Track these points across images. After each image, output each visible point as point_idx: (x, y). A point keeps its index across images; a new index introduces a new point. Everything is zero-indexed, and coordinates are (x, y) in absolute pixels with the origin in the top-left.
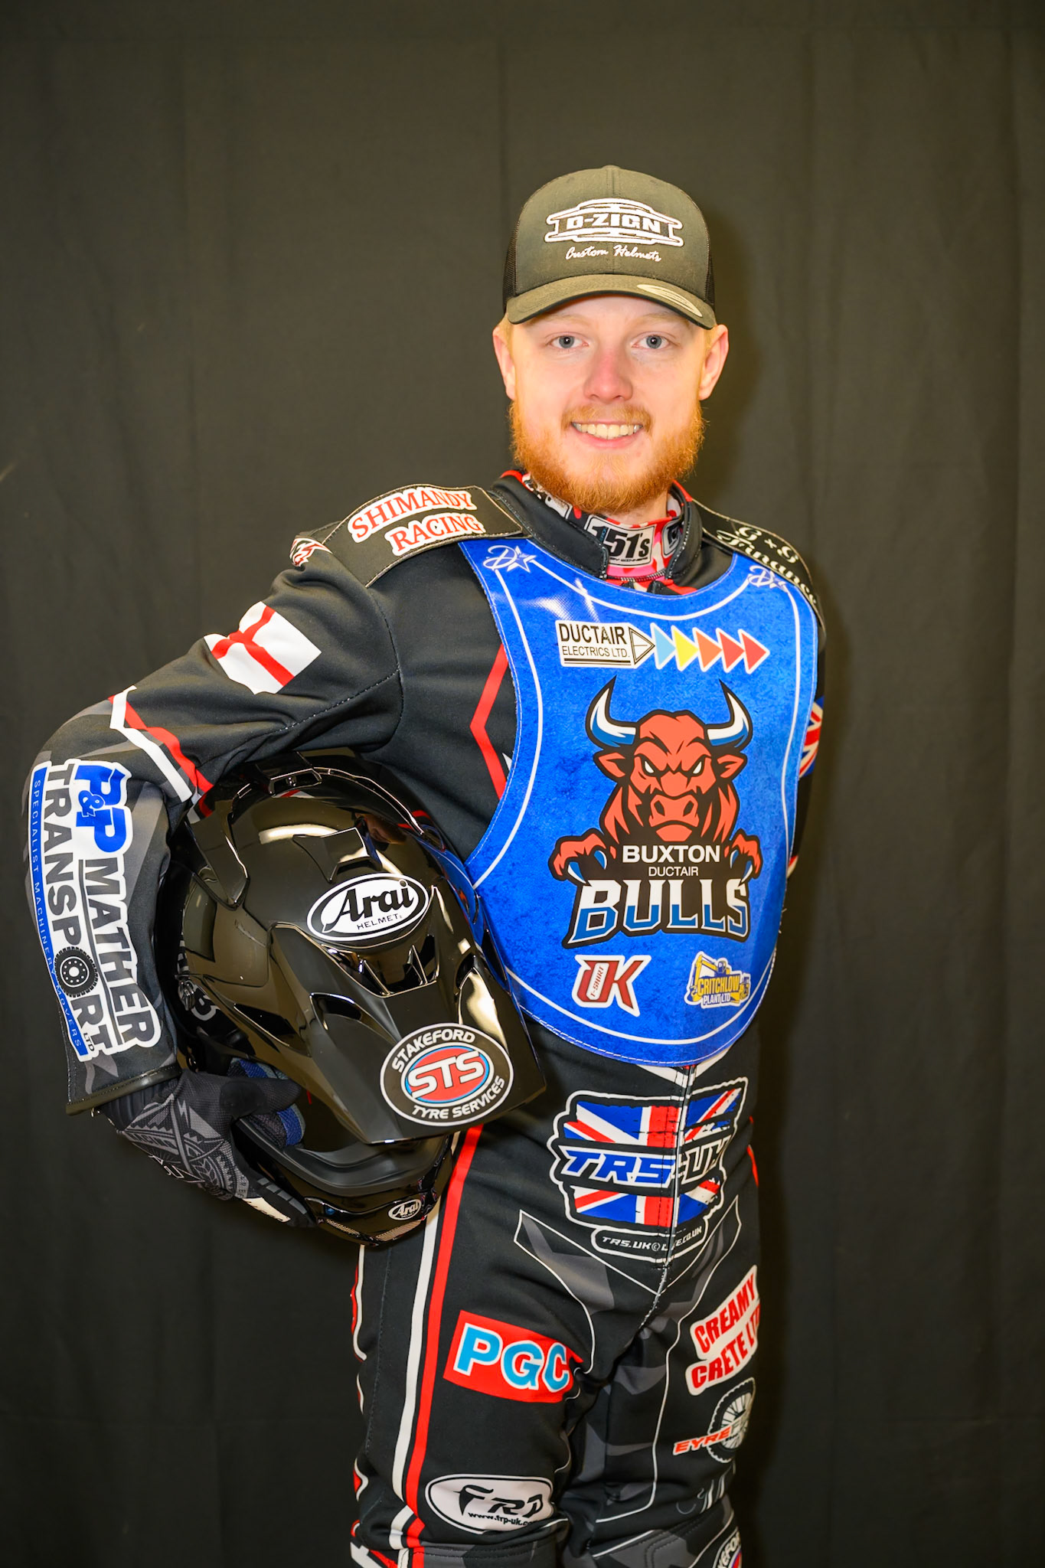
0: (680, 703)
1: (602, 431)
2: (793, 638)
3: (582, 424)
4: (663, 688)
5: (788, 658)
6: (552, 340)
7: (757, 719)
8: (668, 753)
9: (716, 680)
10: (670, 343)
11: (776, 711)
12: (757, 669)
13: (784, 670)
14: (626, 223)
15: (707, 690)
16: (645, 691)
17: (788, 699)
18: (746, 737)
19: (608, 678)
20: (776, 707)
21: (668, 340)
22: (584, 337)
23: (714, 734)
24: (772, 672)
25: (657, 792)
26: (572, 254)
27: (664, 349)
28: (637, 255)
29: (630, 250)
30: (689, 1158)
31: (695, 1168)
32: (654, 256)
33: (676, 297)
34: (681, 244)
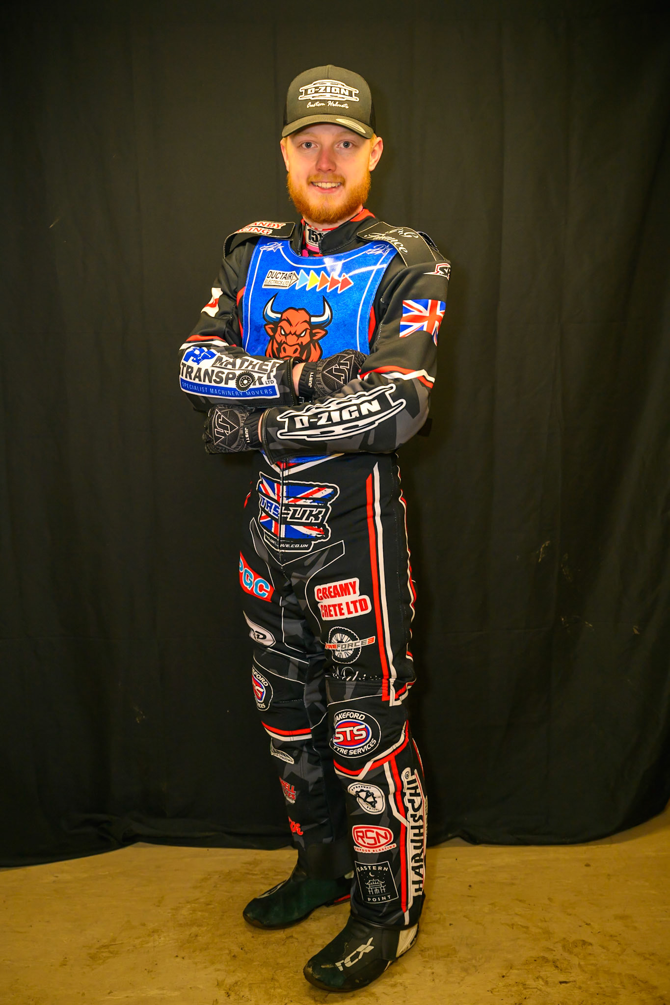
0: (301, 305)
2: (369, 278)
3: (316, 182)
4: (295, 298)
5: (362, 287)
6: (301, 145)
7: (336, 315)
8: (292, 326)
9: (321, 296)
10: (353, 145)
11: (347, 312)
12: (343, 291)
13: (357, 293)
14: (333, 91)
15: (316, 300)
16: (288, 298)
17: (355, 307)
18: (328, 322)
19: (276, 293)
20: (347, 309)
21: (352, 143)
22: (315, 143)
23: (314, 320)
24: (351, 293)
25: (285, 343)
26: (310, 105)
27: (350, 148)
28: (338, 105)
29: (335, 103)
30: (292, 511)
31: (296, 516)
32: (346, 106)
33: (354, 125)
34: (358, 100)
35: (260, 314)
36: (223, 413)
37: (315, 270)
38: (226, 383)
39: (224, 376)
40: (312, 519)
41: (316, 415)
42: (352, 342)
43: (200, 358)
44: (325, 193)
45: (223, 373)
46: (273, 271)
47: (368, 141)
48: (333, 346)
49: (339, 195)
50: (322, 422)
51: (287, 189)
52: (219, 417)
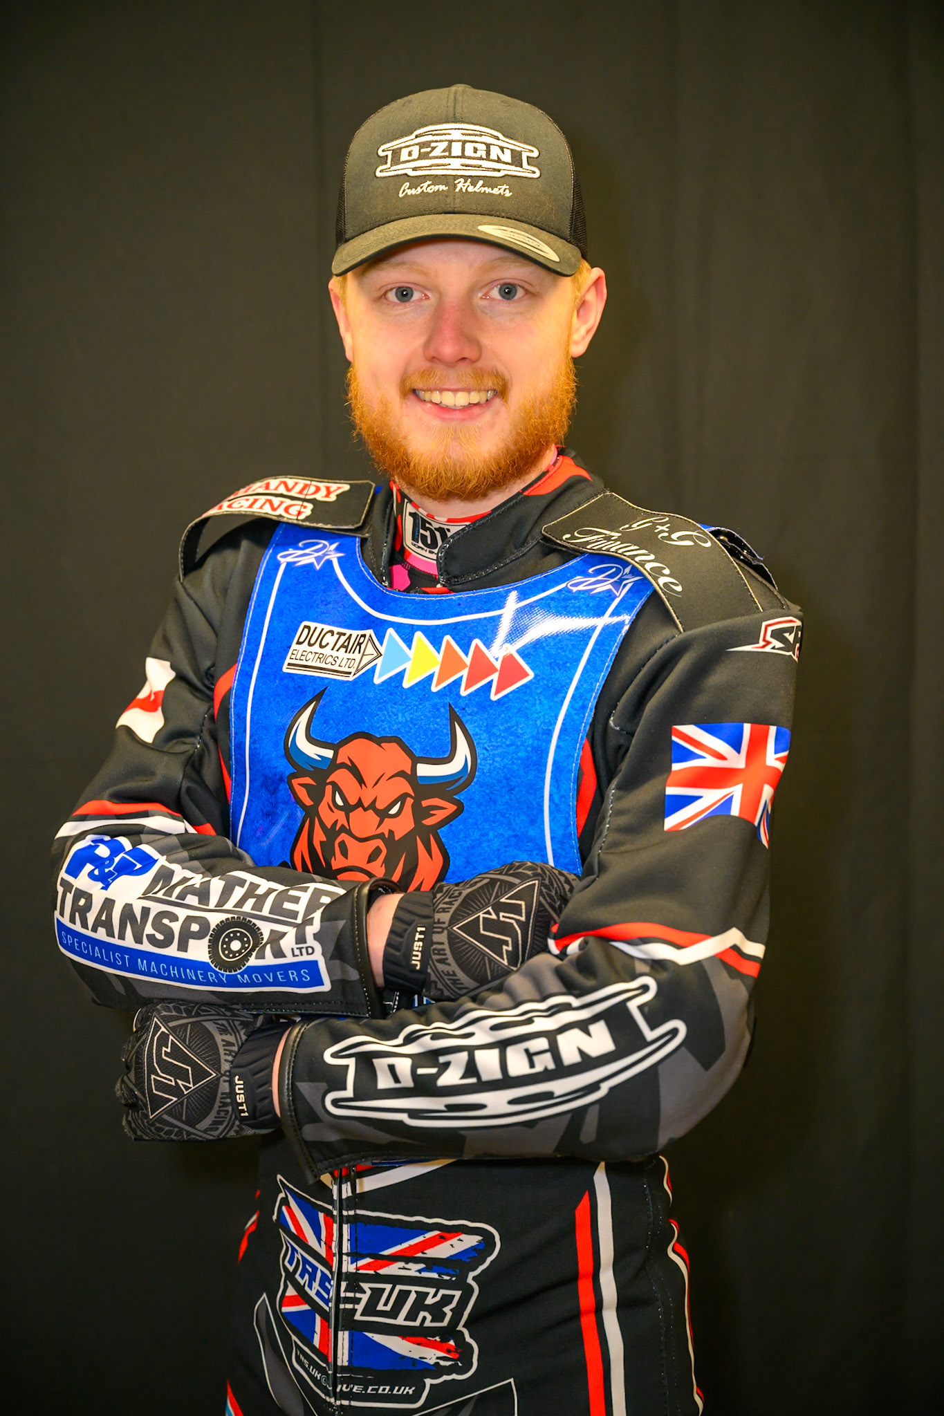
0: (389, 727)
1: (448, 399)
2: (578, 660)
3: (424, 391)
4: (373, 707)
5: (557, 686)
6: (385, 294)
7: (485, 758)
8: (363, 785)
9: (445, 704)
10: (527, 292)
11: (516, 753)
12: (506, 696)
13: (545, 702)
14: (469, 151)
15: (429, 715)
16: (353, 707)
17: (539, 740)
18: (464, 779)
19: (318, 689)
20: (517, 746)
21: (523, 288)
22: (424, 287)
23: (424, 770)
24: (526, 701)
25: (344, 829)
26: (406, 190)
27: (520, 299)
28: (483, 189)
29: (474, 184)
30: (369, 1292)
31: (380, 1307)
32: (503, 191)
33: (527, 240)
34: (537, 175)
35: (276, 744)
36: (173, 1030)
37: (426, 630)
38: (183, 947)
39: (176, 927)
40: (424, 1319)
41: (432, 1057)
42: (531, 833)
43: (111, 869)
44: (452, 420)
45: (174, 918)
46: (313, 625)
47: (566, 283)
48: (480, 844)
49: (492, 426)
50: (451, 1077)
51: (349, 410)
52: (163, 1040)
